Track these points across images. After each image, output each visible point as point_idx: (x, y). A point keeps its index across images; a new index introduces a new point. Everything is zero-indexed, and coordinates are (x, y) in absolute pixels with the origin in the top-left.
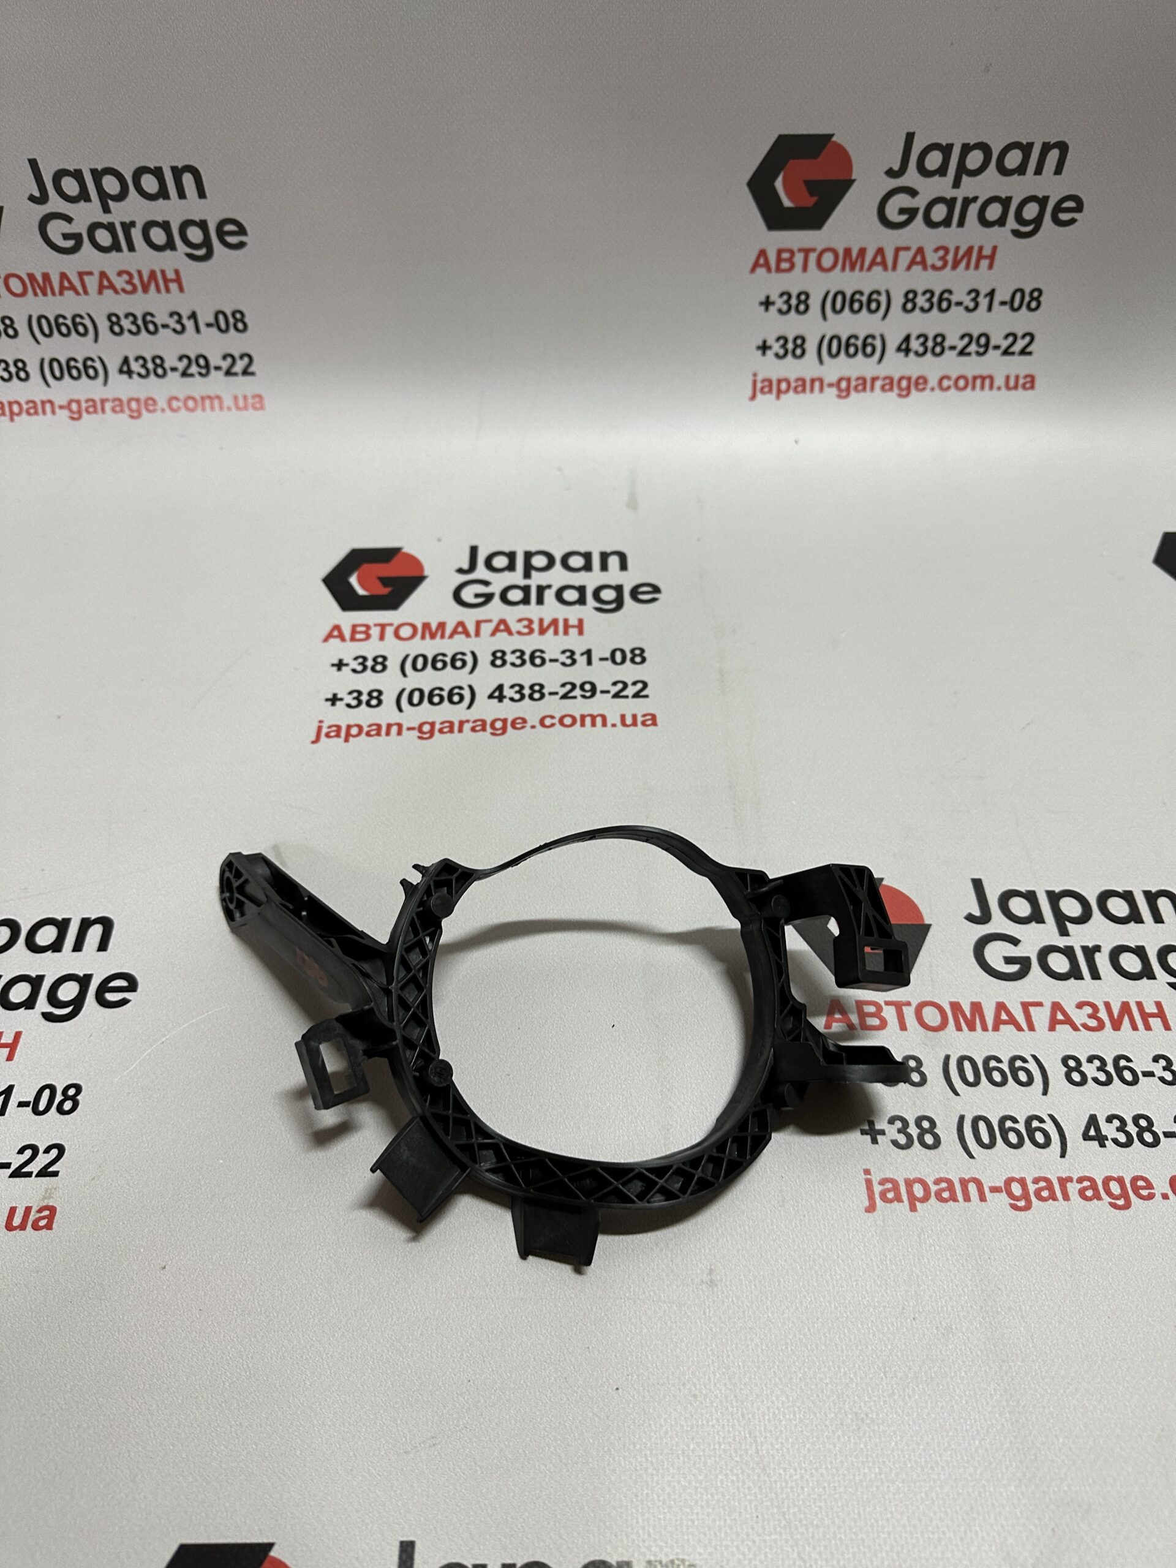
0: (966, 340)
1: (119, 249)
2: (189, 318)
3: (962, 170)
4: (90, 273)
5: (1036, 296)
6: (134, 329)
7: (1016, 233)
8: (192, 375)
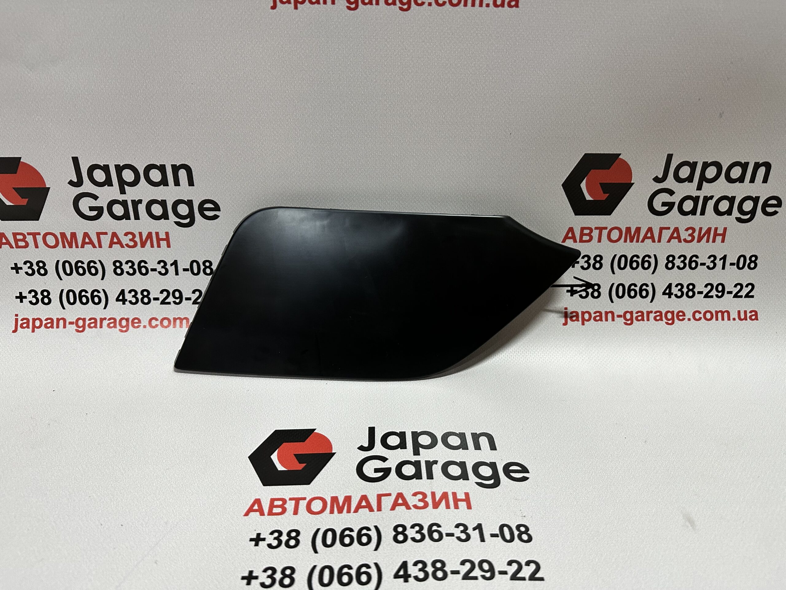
0: (709, 287)
1: (128, 218)
2: (172, 265)
3: (703, 179)
4: (106, 233)
5: (754, 259)
6: (131, 271)
7: (739, 220)
8: (169, 303)
